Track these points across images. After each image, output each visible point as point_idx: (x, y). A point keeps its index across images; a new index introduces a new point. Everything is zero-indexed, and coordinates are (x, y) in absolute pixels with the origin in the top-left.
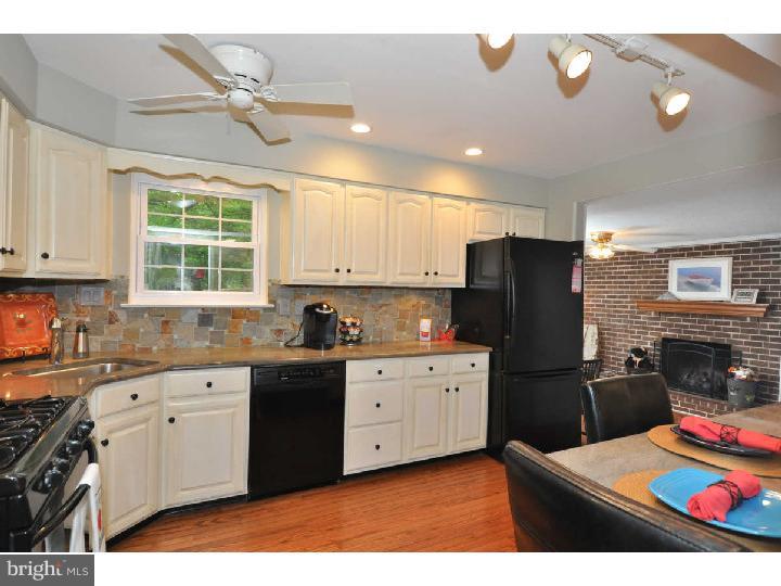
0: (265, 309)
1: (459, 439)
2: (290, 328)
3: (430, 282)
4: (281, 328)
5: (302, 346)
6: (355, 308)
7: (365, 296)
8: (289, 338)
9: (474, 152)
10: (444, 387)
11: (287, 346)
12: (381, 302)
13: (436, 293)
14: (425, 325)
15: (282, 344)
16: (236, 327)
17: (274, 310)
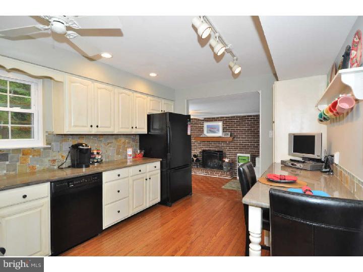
0: (45, 149)
1: (151, 199)
2: (60, 157)
3: (134, 131)
4: (55, 158)
5: (69, 167)
6: (96, 145)
7: (101, 139)
8: (60, 164)
9: (153, 75)
10: (145, 179)
11: (60, 168)
12: (109, 141)
13: (132, 137)
14: (130, 152)
15: (56, 167)
16: (25, 160)
17: (49, 148)
